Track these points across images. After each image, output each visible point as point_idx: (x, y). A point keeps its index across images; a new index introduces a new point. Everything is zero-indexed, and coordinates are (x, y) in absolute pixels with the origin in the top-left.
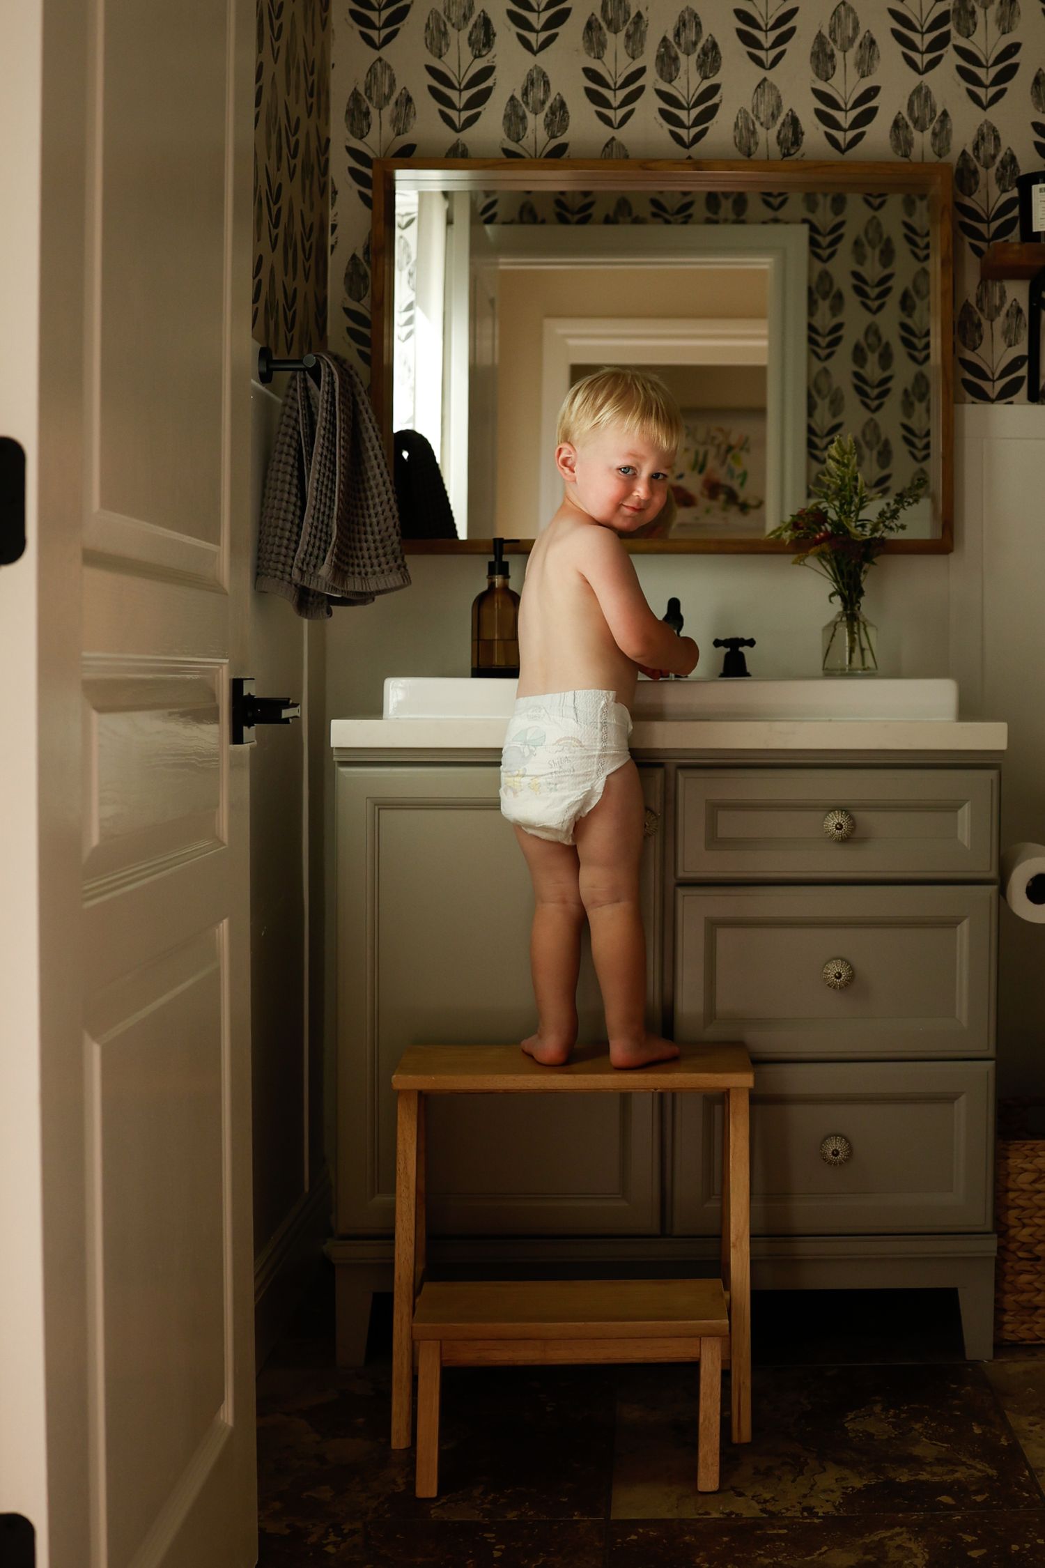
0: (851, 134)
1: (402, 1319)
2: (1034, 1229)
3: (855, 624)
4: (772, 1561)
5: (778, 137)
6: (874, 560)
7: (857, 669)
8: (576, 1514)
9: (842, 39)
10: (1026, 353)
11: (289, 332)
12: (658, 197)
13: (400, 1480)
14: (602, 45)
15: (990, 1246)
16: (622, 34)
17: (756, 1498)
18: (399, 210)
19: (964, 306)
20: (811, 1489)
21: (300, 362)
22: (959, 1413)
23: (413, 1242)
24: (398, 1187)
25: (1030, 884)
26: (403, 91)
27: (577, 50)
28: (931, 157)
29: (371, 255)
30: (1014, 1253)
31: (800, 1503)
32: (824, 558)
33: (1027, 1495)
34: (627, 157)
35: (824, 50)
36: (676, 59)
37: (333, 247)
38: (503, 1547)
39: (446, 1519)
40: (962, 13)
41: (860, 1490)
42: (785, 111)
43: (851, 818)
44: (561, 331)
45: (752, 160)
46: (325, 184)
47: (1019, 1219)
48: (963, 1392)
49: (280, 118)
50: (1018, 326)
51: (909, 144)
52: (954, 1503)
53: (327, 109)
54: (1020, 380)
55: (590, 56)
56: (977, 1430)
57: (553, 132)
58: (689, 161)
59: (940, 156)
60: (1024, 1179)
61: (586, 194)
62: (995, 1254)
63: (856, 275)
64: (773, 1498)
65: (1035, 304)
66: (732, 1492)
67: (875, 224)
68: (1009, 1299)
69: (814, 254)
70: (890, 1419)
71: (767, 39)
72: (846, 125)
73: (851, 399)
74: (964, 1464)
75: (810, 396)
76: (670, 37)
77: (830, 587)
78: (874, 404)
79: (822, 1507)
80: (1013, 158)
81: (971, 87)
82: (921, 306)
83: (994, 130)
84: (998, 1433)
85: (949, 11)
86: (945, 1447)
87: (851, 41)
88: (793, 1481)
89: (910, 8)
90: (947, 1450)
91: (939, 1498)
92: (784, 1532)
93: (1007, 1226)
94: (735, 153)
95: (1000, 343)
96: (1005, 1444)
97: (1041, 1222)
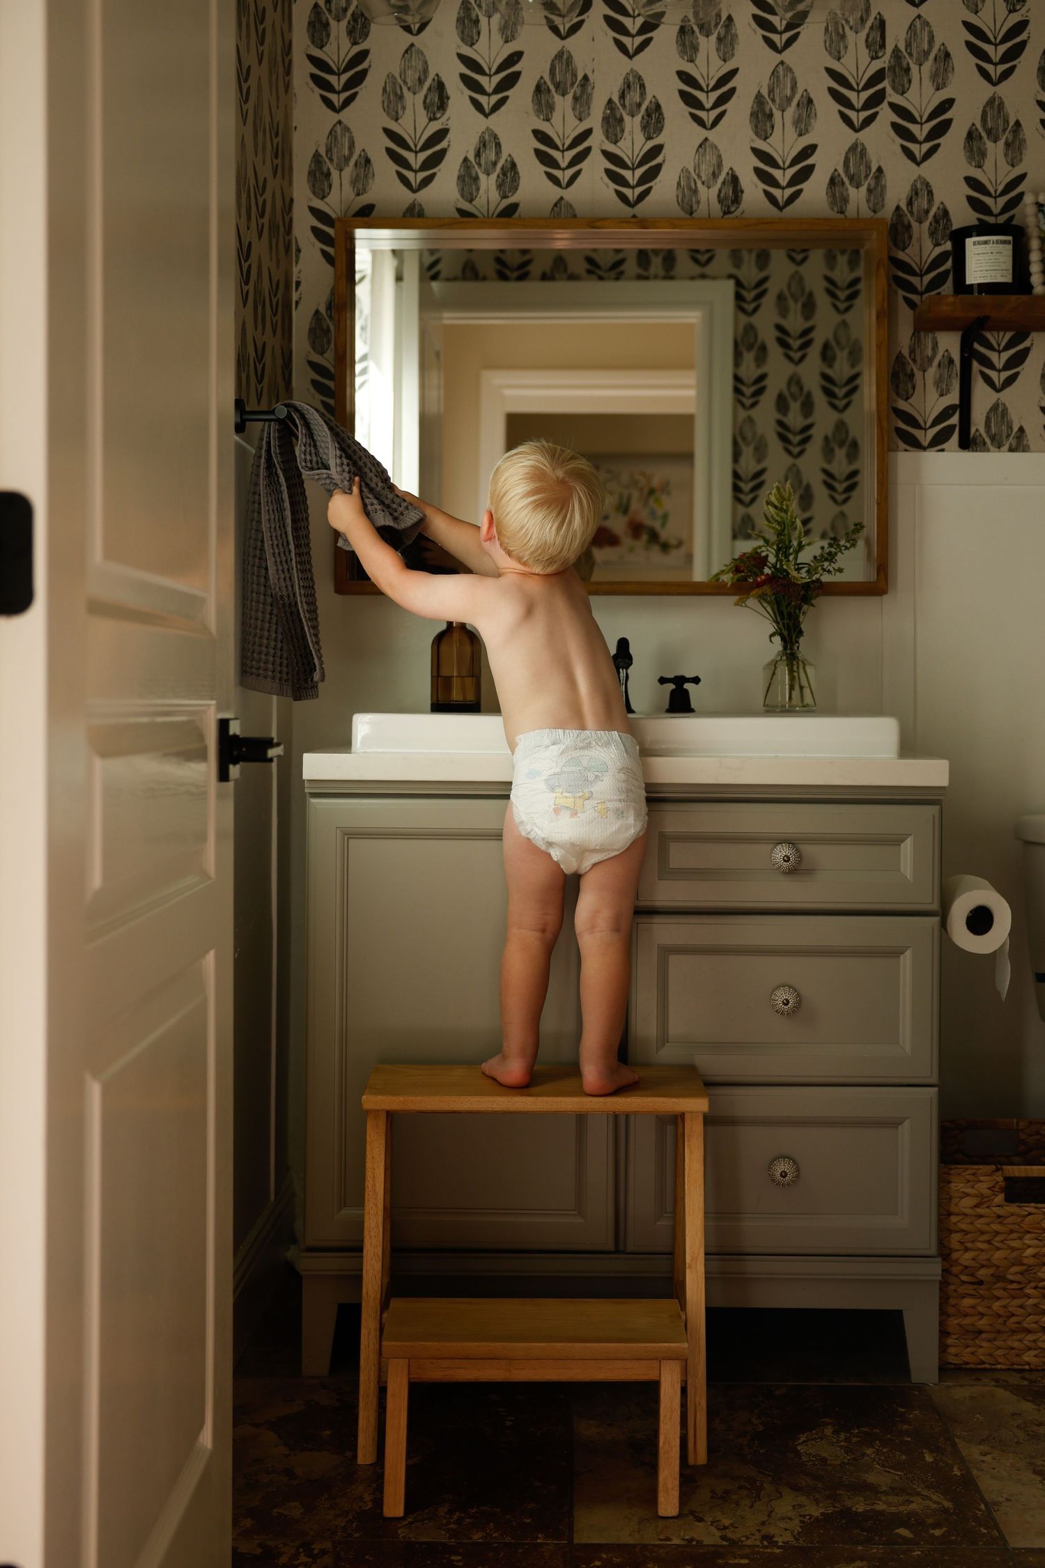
0: (789, 192)
1: (369, 1333)
2: (977, 1253)
3: (795, 663)
5: (719, 196)
6: (813, 602)
7: (795, 706)
8: (539, 1536)
9: (781, 99)
10: (957, 402)
11: (259, 384)
12: (594, 255)
13: (367, 1497)
14: (551, 107)
15: (934, 1269)
16: (569, 97)
17: (715, 1524)
18: (358, 267)
19: (897, 357)
20: (769, 1516)
21: (273, 412)
22: (909, 1439)
23: (381, 1258)
24: (366, 1203)
25: (970, 915)
26: (362, 153)
27: (527, 113)
28: (866, 212)
29: (333, 311)
30: (956, 1276)
31: (759, 1531)
32: (765, 600)
33: (986, 1531)
34: (575, 216)
35: (763, 110)
36: (621, 120)
37: (297, 303)
39: (413, 1540)
40: (897, 70)
41: (817, 1519)
42: (725, 170)
43: (798, 850)
44: (496, 382)
45: (693, 218)
46: (290, 242)
47: (962, 1243)
48: (911, 1416)
49: (249, 179)
50: (949, 376)
51: (845, 200)
52: (912, 1536)
53: (291, 169)
54: (952, 428)
55: (539, 118)
56: (929, 1458)
57: (504, 192)
58: (634, 220)
59: (875, 212)
60: (966, 1204)
61: (524, 252)
62: (940, 1278)
63: (779, 328)
64: (732, 1525)
65: (966, 355)
66: (692, 1517)
67: (798, 279)
68: (953, 1322)
69: (740, 308)
70: (842, 1443)
71: (708, 100)
72: (784, 182)
73: (775, 445)
74: (918, 1494)
75: (735, 443)
76: (616, 99)
77: (770, 627)
78: (796, 450)
79: (782, 1536)
80: (946, 213)
81: (906, 143)
82: (842, 356)
83: (928, 185)
84: (950, 1462)
85: (884, 69)
86: (898, 1475)
87: (789, 100)
88: (751, 1507)
89: (846, 67)
90: (901, 1478)
91: (897, 1531)
92: (745, 1561)
93: (951, 1249)
94: (678, 211)
95: (932, 393)
96: (958, 1473)
97: (984, 1246)
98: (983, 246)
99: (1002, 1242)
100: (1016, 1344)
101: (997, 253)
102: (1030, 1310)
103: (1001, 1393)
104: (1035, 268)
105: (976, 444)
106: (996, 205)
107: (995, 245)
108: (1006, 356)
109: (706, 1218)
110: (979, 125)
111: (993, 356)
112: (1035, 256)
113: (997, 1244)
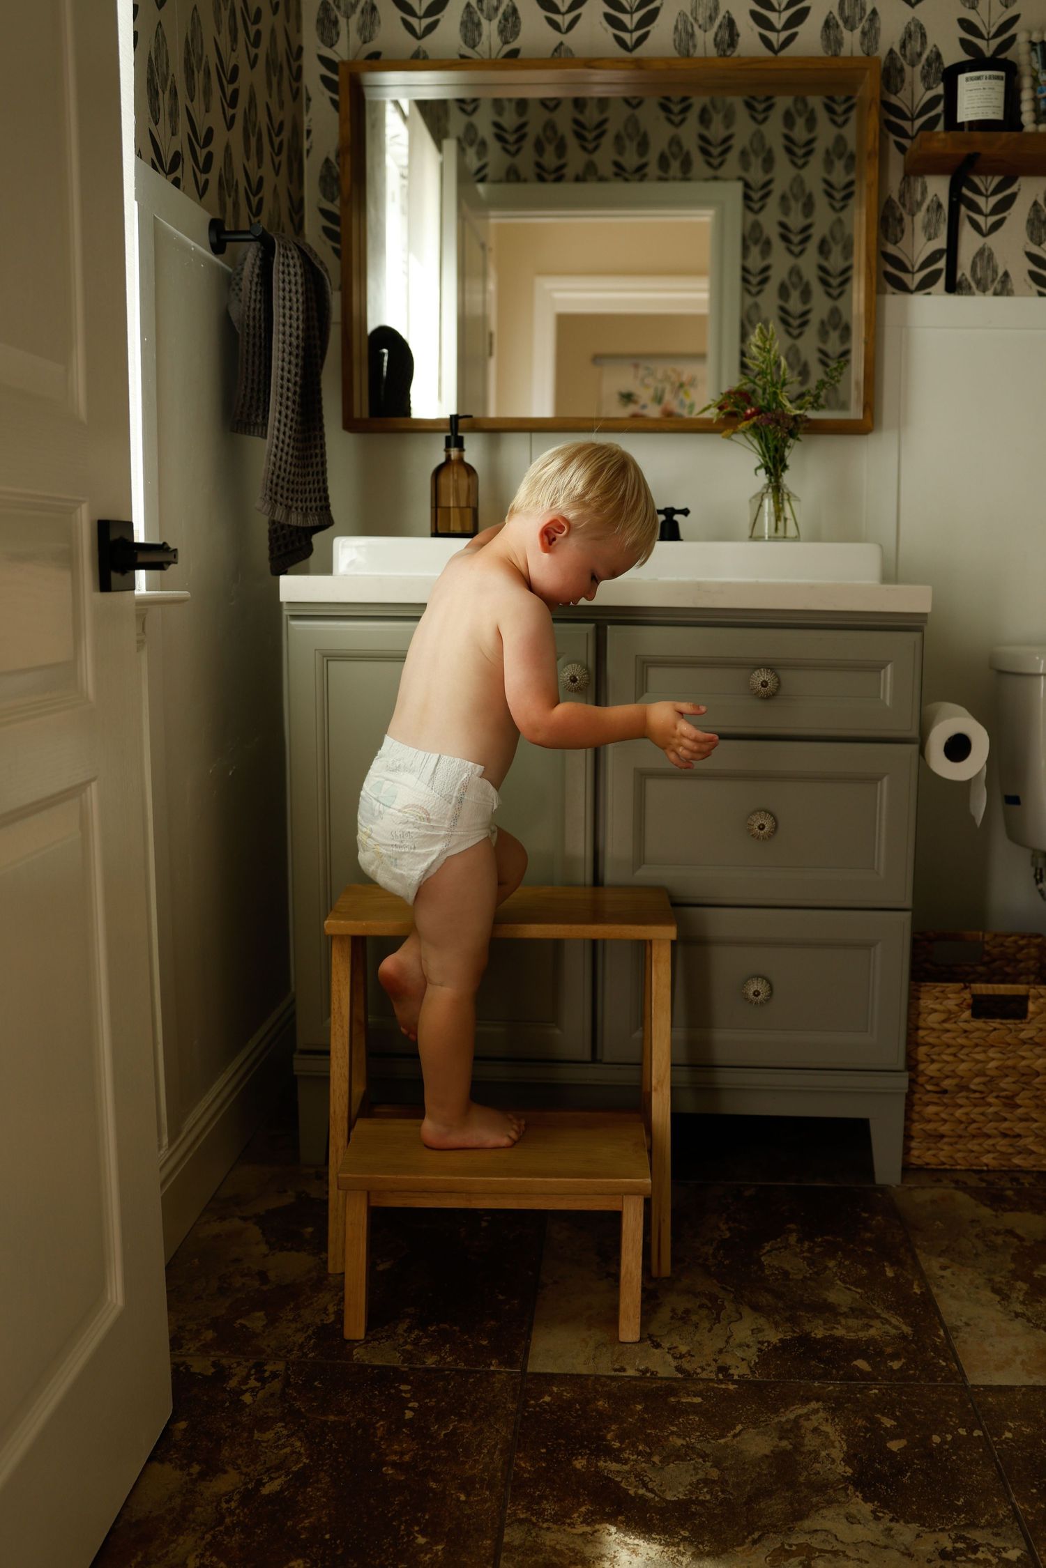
0: (784, 35)
2: (941, 1065)
3: (780, 495)
4: (685, 1443)
5: (715, 40)
6: (799, 437)
8: (493, 1362)
10: (944, 246)
11: (254, 217)
15: (902, 1082)
17: (672, 1352)
19: (888, 201)
20: (727, 1342)
21: (251, 233)
22: (870, 1250)
25: (948, 744)
28: (858, 52)
29: (343, 160)
30: (922, 1085)
31: (716, 1361)
33: (945, 1364)
34: (573, 58)
37: (308, 151)
39: (367, 1363)
41: (775, 1348)
42: (722, 13)
43: (777, 676)
44: (548, 286)
45: (690, 59)
46: (299, 89)
47: (928, 1055)
48: (874, 1222)
50: (938, 221)
51: (839, 43)
52: (870, 1370)
53: (299, 16)
54: (938, 272)
56: (890, 1273)
57: (506, 38)
58: (632, 63)
59: (868, 53)
60: (935, 1018)
62: (906, 1089)
63: (783, 225)
64: (689, 1352)
65: (955, 200)
66: (649, 1342)
67: (799, 182)
68: (917, 1127)
69: (748, 207)
70: (805, 1254)
72: (779, 25)
73: (777, 327)
74: (878, 1317)
75: (743, 326)
77: (756, 460)
78: (795, 332)
79: (738, 1367)
80: (938, 54)
82: (836, 251)
83: (921, 27)
84: (910, 1277)
86: (859, 1293)
88: (709, 1331)
90: (861, 1297)
91: (855, 1363)
92: (698, 1400)
93: (917, 1062)
94: (674, 55)
95: (920, 237)
96: (918, 1291)
97: (950, 1058)
98: (975, 82)
99: (967, 1055)
100: (976, 1148)
101: (990, 89)
102: (990, 1117)
103: (961, 1197)
104: (1026, 106)
105: (961, 288)
106: (989, 47)
107: (988, 81)
108: (994, 200)
111: (981, 201)
112: (1026, 95)
113: (962, 1057)
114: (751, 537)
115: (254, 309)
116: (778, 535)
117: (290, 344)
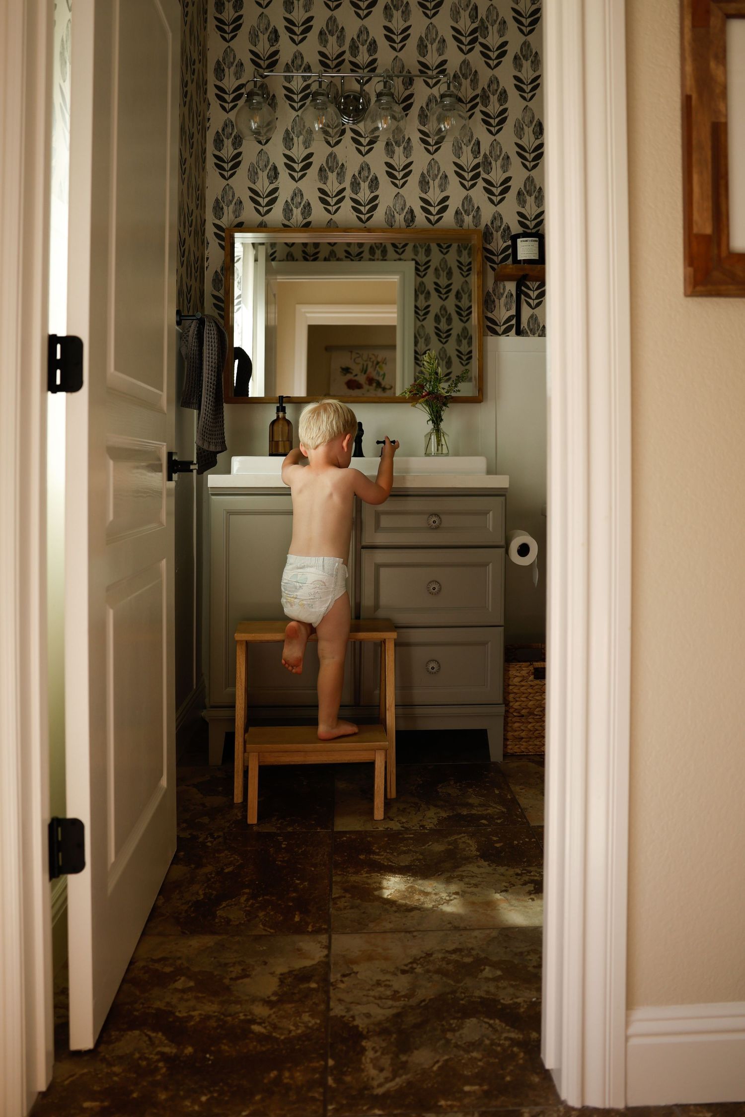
0: (437, 217)
1: (239, 744)
2: (520, 703)
3: (439, 433)
5: (404, 218)
6: (447, 405)
8: (318, 828)
9: (433, 175)
10: (515, 314)
11: (188, 304)
12: (348, 247)
13: (239, 814)
14: (327, 178)
15: (502, 709)
16: (335, 173)
17: (399, 822)
18: (236, 254)
19: (487, 293)
20: (424, 818)
21: (194, 316)
22: (488, 785)
23: (244, 709)
24: (237, 685)
25: (519, 548)
26: (238, 199)
27: (315, 180)
28: (472, 226)
29: (224, 271)
30: (512, 713)
31: (419, 824)
32: (425, 404)
33: (520, 820)
34: (338, 227)
35: (424, 180)
36: (359, 184)
37: (207, 267)
38: (286, 843)
39: (261, 832)
40: (486, 163)
41: (445, 818)
42: (407, 207)
43: (440, 518)
44: (303, 310)
45: (393, 228)
46: (204, 239)
47: (514, 698)
48: (490, 775)
49: (185, 210)
50: (511, 302)
51: (463, 221)
52: (487, 823)
53: (205, 206)
54: (512, 326)
55: (321, 183)
56: (497, 792)
57: (305, 216)
58: (366, 229)
59: (476, 227)
60: (517, 680)
62: (504, 714)
63: (436, 284)
64: (406, 822)
65: (519, 292)
66: (389, 819)
67: (444, 261)
68: (510, 734)
69: (417, 274)
70: (458, 787)
71: (399, 175)
72: (434, 213)
73: (434, 338)
74: (491, 806)
75: (415, 337)
76: (357, 174)
77: (428, 417)
78: (444, 341)
79: (429, 825)
80: (509, 228)
81: (490, 196)
82: (465, 297)
83: (500, 215)
84: (506, 793)
85: (480, 163)
87: (437, 176)
88: (416, 814)
89: (462, 161)
90: (484, 800)
91: (481, 821)
92: (412, 836)
93: (509, 701)
94: (385, 225)
95: (503, 310)
96: (510, 798)
97: (525, 699)
98: (525, 242)
99: (532, 697)
100: (538, 743)
101: (532, 245)
103: (531, 764)
105: (523, 333)
106: (531, 224)
107: (531, 242)
108: (536, 293)
109: (396, 690)
110: (523, 189)
111: (531, 293)
113: (530, 698)
114: (425, 454)
115: (194, 350)
116: (439, 453)
117: (212, 366)
